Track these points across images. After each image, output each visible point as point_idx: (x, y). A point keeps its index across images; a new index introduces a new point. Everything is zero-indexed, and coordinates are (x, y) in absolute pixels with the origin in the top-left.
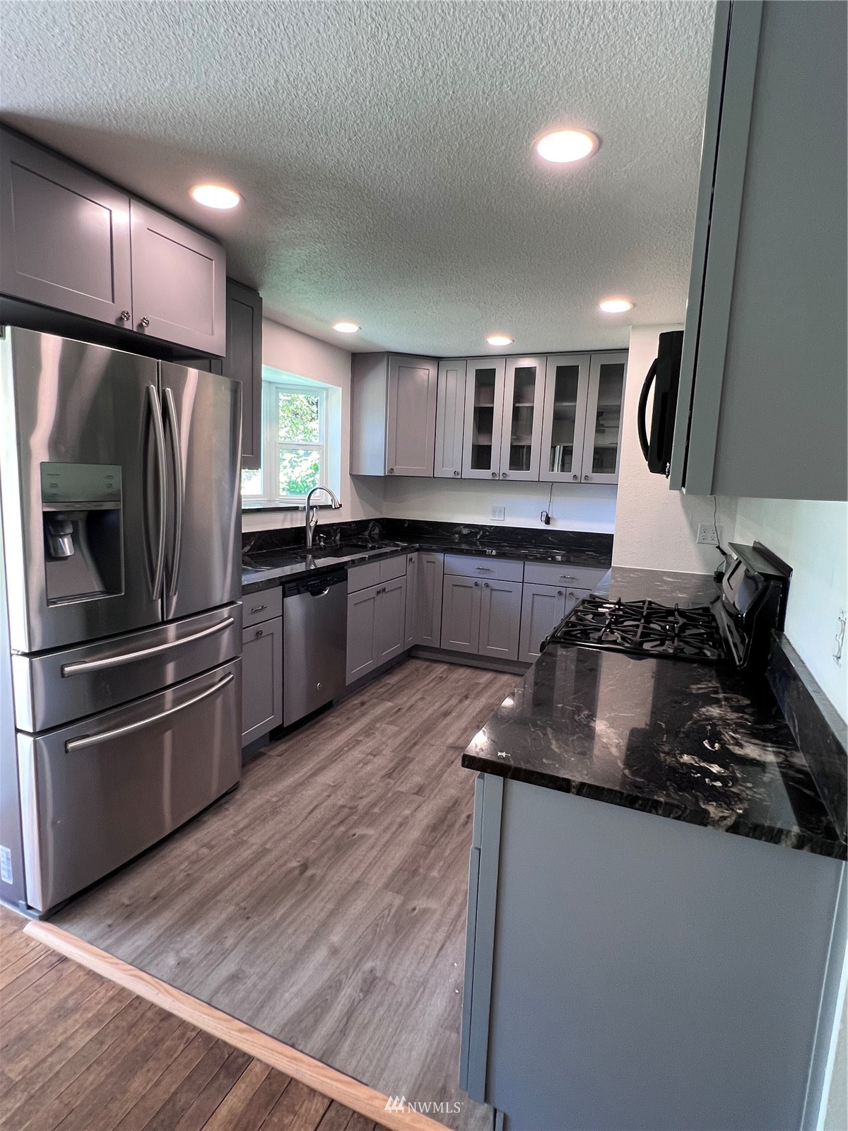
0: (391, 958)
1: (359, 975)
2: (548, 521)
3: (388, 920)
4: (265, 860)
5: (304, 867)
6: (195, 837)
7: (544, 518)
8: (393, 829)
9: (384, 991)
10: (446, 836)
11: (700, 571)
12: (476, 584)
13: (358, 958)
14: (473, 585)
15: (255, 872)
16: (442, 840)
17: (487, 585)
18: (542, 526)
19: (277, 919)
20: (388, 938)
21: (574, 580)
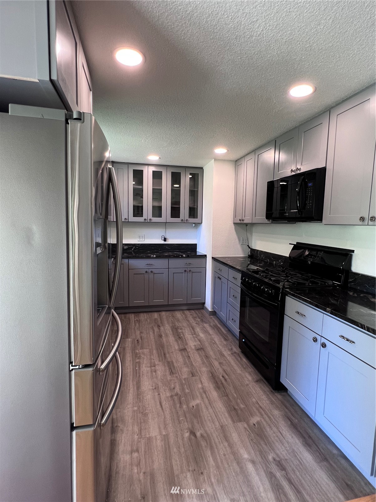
0: (273, 449)
1: (273, 464)
2: (165, 240)
3: (252, 435)
4: (172, 441)
5: (193, 433)
6: (121, 450)
7: (163, 239)
8: (204, 396)
9: (288, 465)
10: (226, 389)
11: (241, 255)
12: (146, 272)
13: (264, 458)
14: (144, 272)
15: (175, 450)
16: (227, 390)
17: (152, 272)
18: (163, 242)
19: (214, 464)
20: (262, 443)
21: (191, 265)
